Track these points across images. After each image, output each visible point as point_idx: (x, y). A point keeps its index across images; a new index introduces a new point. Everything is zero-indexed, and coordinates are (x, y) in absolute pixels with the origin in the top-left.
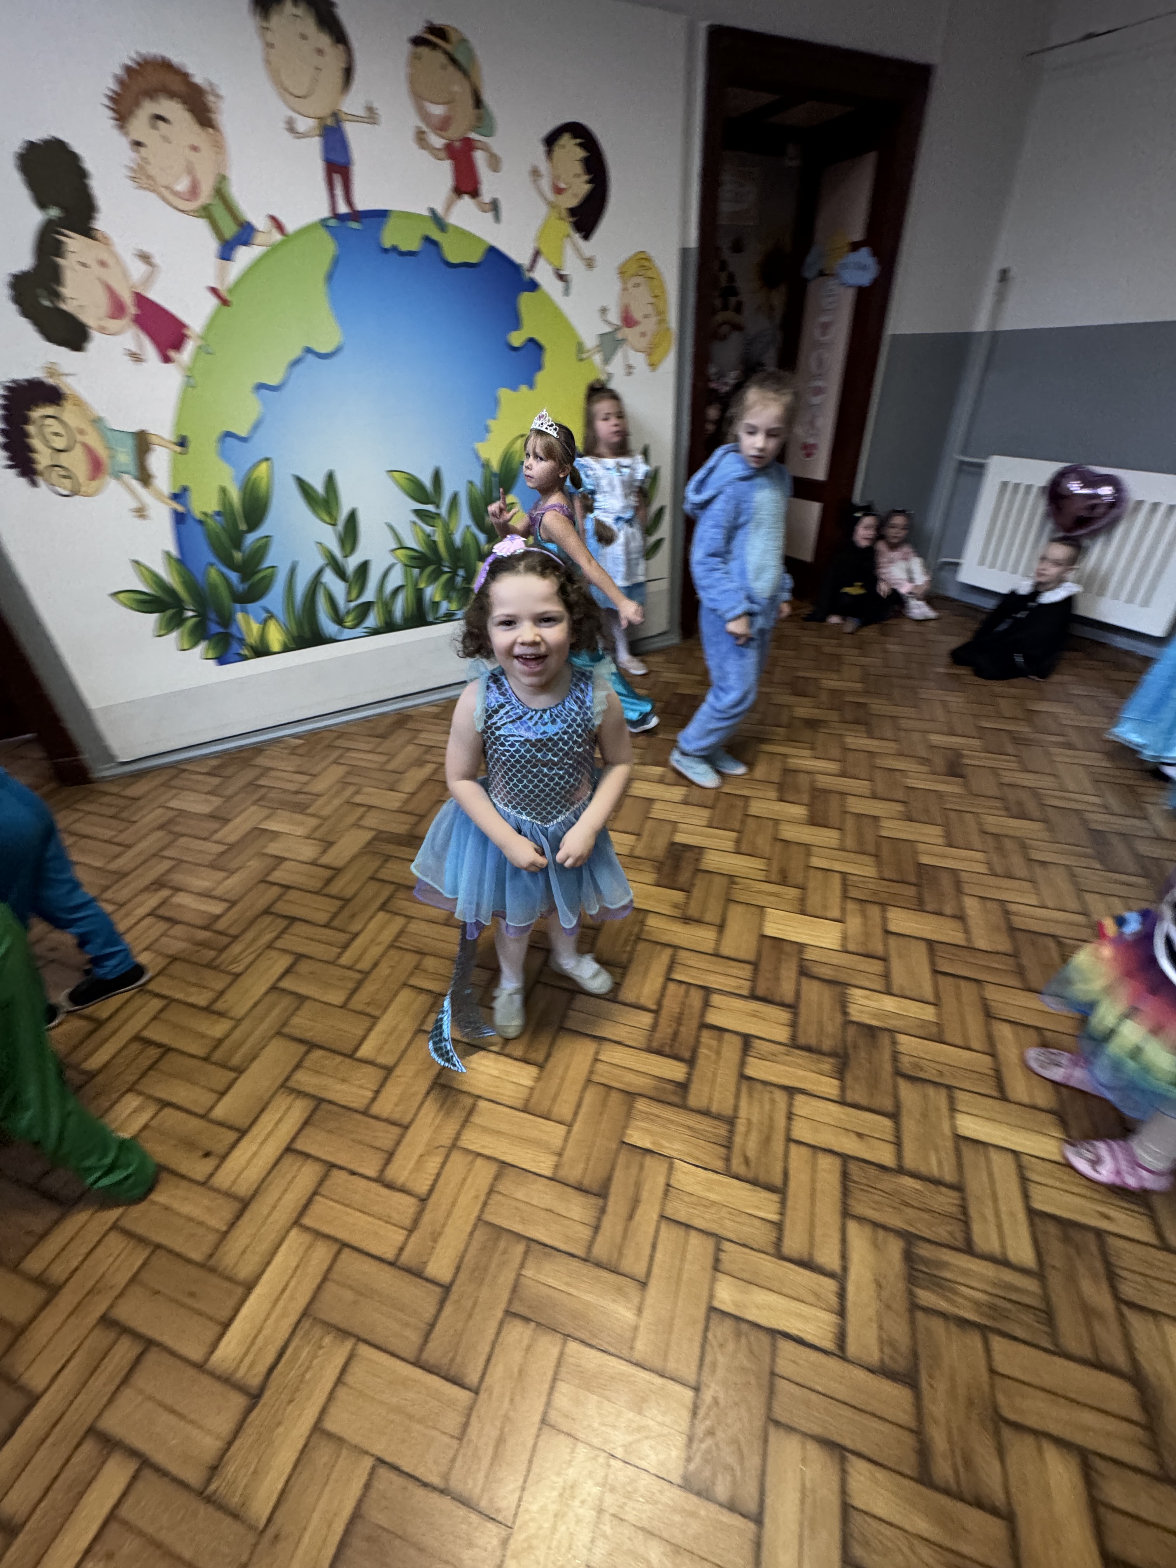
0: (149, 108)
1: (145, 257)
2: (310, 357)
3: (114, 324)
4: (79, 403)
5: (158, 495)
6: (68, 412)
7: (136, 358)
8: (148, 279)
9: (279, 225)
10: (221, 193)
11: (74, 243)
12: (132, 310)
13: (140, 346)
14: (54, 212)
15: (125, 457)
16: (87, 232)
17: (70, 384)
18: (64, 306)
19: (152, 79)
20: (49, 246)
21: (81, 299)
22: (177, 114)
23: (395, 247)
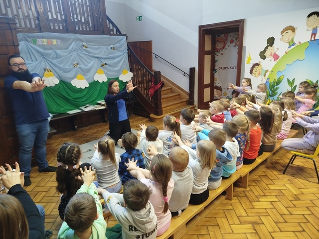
0: (286, 31)
2: (298, 60)
3: (270, 57)
4: (261, 66)
5: (265, 78)
6: (259, 67)
7: (271, 60)
8: (277, 51)
9: (300, 43)
10: (292, 40)
11: (270, 48)
12: (273, 55)
14: (269, 44)
15: (263, 73)
16: (272, 46)
17: (261, 64)
18: (265, 55)
19: (288, 28)
20: (266, 48)
21: (267, 54)
22: (290, 31)
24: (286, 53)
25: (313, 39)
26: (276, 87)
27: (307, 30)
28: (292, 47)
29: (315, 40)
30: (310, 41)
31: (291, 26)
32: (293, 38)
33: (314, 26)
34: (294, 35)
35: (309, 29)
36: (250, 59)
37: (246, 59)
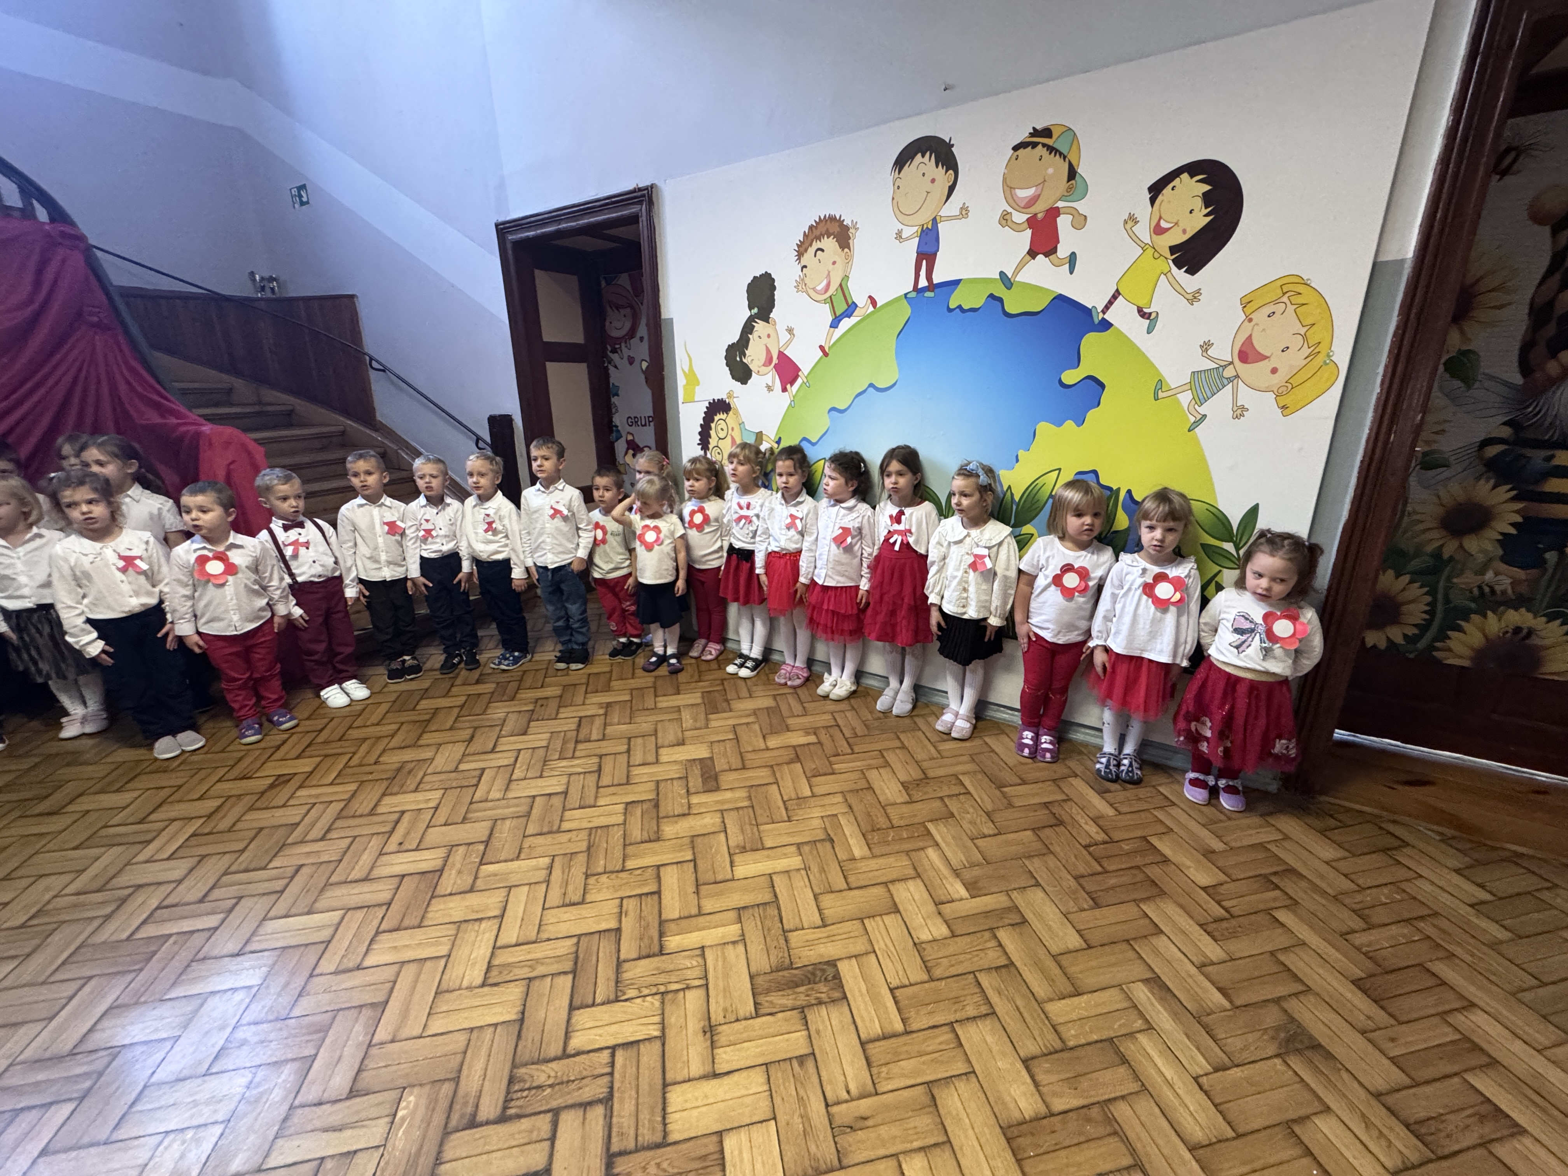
0: (816, 245)
1: (790, 331)
2: (871, 389)
3: (764, 370)
4: (737, 413)
6: (730, 418)
7: (769, 388)
8: (788, 343)
9: (873, 302)
10: (843, 288)
11: (760, 326)
12: (775, 361)
13: (773, 382)
14: (755, 310)
16: (766, 319)
17: (735, 403)
18: (745, 360)
19: (822, 229)
20: (748, 328)
21: (754, 356)
22: (829, 244)
23: (960, 307)
25: (923, 283)
27: (899, 236)
29: (932, 287)
30: (914, 294)
31: (832, 219)
33: (924, 218)
35: (906, 232)
36: (693, 380)
37: (681, 381)
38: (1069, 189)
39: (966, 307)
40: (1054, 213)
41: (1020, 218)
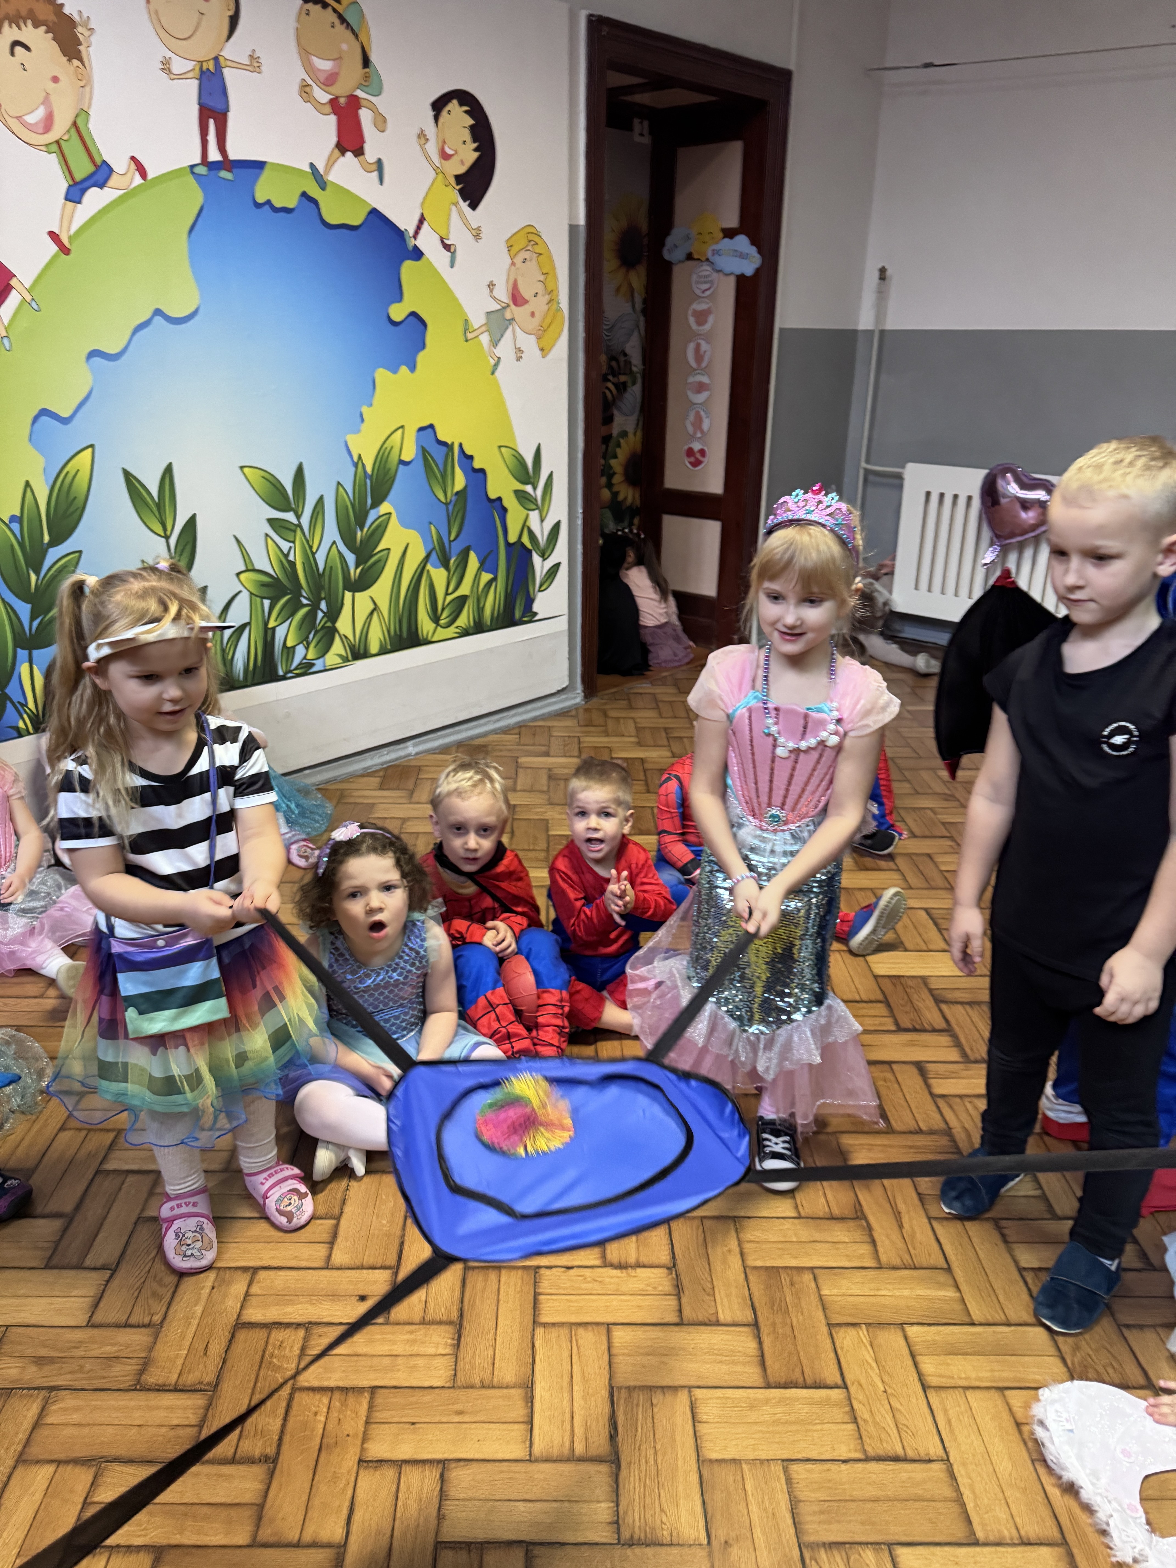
0: (11, 33)
9: (139, 169)
10: (80, 130)
23: (269, 202)
24: (65, 250)
25: (214, 155)
26: (53, 554)
27: (166, 66)
28: (95, 199)
29: (227, 164)
30: (202, 170)
32: (84, 113)
33: (205, 53)
34: (84, 81)
35: (179, 65)
38: (366, 77)
39: (278, 204)
40: (354, 103)
41: (323, 97)
